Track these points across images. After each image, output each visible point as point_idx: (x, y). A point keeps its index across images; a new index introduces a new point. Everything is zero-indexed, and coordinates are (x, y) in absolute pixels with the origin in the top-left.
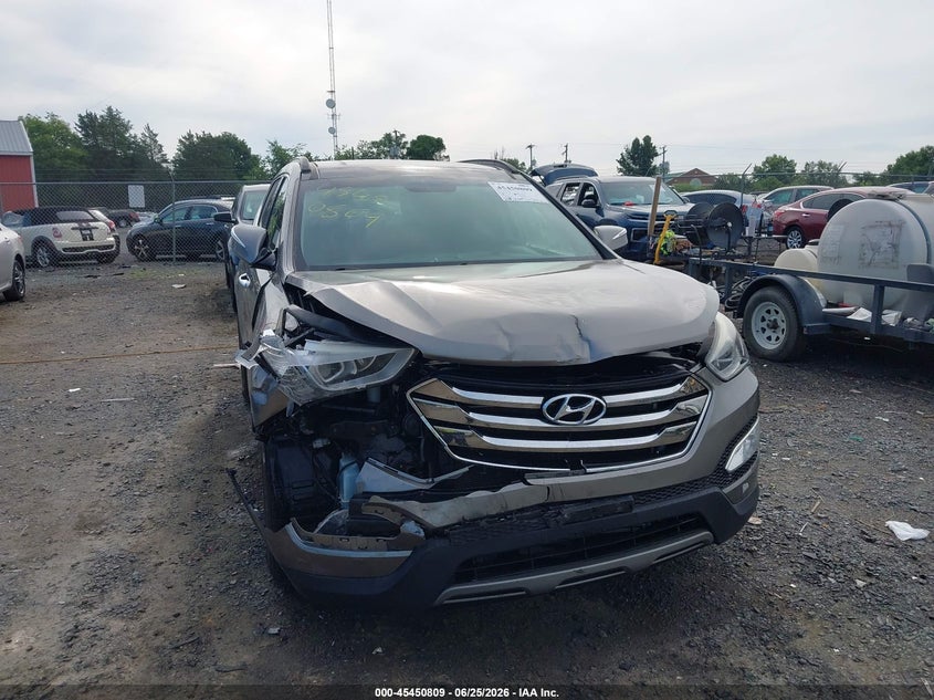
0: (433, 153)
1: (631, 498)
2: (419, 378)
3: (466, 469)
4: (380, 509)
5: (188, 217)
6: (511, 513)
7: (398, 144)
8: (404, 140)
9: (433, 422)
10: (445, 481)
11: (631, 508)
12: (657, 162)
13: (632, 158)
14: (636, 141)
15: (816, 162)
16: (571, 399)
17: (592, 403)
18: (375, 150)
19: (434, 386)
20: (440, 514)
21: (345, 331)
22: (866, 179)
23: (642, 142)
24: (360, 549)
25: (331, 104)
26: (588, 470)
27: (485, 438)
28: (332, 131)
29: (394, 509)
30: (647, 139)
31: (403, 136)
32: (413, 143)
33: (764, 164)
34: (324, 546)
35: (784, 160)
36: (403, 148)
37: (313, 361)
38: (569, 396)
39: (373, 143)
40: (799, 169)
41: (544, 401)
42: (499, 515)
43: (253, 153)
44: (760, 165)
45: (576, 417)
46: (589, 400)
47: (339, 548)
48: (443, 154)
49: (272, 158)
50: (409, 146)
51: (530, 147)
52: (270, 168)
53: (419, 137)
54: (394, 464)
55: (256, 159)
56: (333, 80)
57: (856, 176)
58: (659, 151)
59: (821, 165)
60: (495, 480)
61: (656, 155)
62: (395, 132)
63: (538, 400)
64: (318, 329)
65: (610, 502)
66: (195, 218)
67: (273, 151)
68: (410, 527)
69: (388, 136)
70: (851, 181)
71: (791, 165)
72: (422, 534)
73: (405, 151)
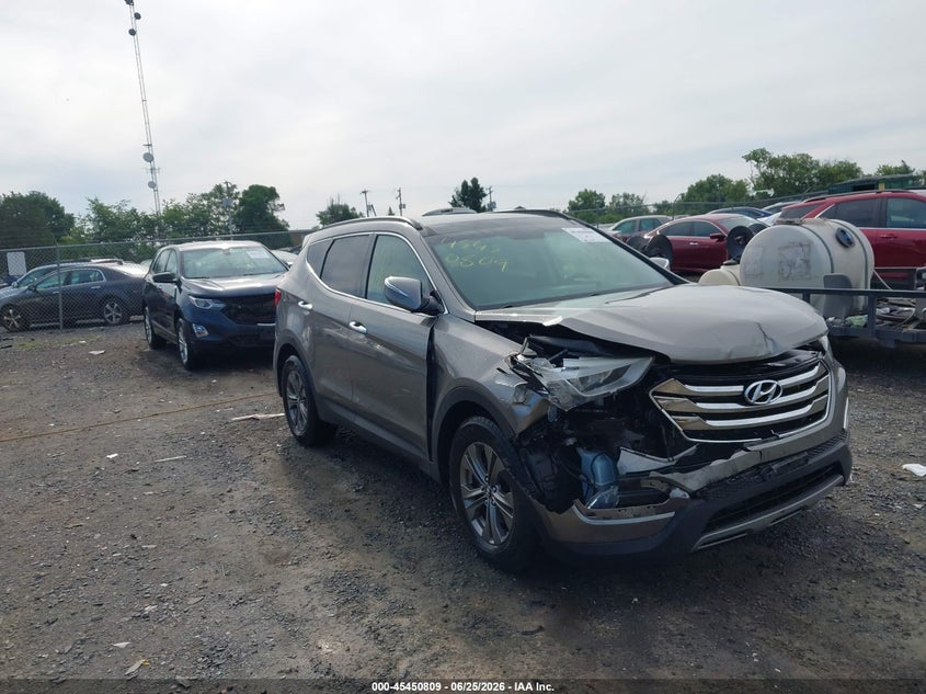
0: (267, 202)
1: (806, 454)
2: (660, 380)
3: (695, 447)
4: (654, 482)
5: (68, 282)
6: (741, 473)
7: (230, 195)
8: (235, 191)
9: (671, 413)
10: (684, 457)
11: (807, 461)
12: (485, 202)
13: (463, 199)
14: (465, 184)
15: (621, 194)
16: (763, 384)
17: (775, 386)
18: (205, 202)
19: (672, 385)
20: (695, 480)
21: (595, 349)
22: (663, 208)
23: (470, 184)
24: (635, 516)
25: (149, 158)
26: (781, 436)
27: (709, 422)
28: (152, 185)
29: (663, 480)
30: (475, 181)
31: (234, 186)
32: (245, 193)
33: (577, 199)
34: (605, 518)
35: (595, 194)
36: (236, 198)
37: (575, 375)
38: (761, 383)
39: (203, 195)
40: (607, 202)
41: (745, 389)
42: (732, 477)
43: (67, 212)
44: (573, 199)
45: (764, 398)
46: (771, 384)
47: (618, 518)
48: (277, 202)
49: (93, 216)
50: (241, 196)
51: (365, 192)
52: (91, 227)
53: (250, 188)
54: (640, 449)
55: (71, 219)
56: (149, 133)
57: (656, 205)
58: (487, 192)
59: (626, 196)
60: (726, 452)
61: (485, 195)
62: (227, 183)
63: (740, 388)
64: (570, 350)
65: (796, 458)
66: (75, 284)
67: (95, 208)
68: (677, 493)
69: (219, 188)
70: (652, 209)
71: (601, 197)
72: (688, 496)
73: (237, 202)
